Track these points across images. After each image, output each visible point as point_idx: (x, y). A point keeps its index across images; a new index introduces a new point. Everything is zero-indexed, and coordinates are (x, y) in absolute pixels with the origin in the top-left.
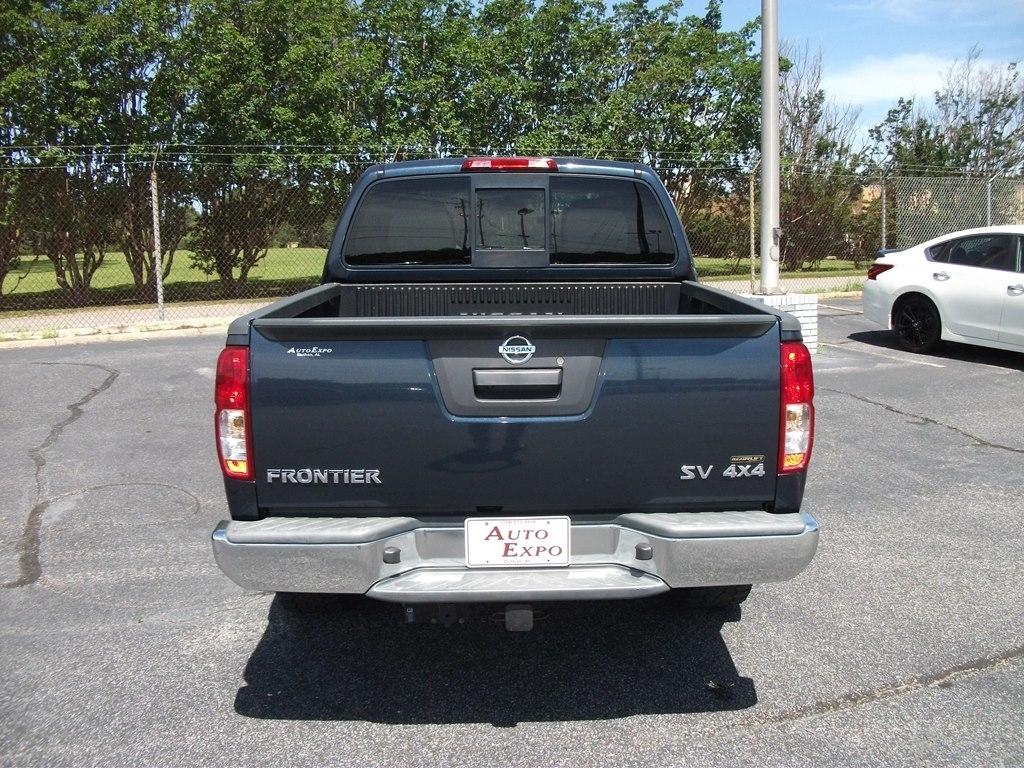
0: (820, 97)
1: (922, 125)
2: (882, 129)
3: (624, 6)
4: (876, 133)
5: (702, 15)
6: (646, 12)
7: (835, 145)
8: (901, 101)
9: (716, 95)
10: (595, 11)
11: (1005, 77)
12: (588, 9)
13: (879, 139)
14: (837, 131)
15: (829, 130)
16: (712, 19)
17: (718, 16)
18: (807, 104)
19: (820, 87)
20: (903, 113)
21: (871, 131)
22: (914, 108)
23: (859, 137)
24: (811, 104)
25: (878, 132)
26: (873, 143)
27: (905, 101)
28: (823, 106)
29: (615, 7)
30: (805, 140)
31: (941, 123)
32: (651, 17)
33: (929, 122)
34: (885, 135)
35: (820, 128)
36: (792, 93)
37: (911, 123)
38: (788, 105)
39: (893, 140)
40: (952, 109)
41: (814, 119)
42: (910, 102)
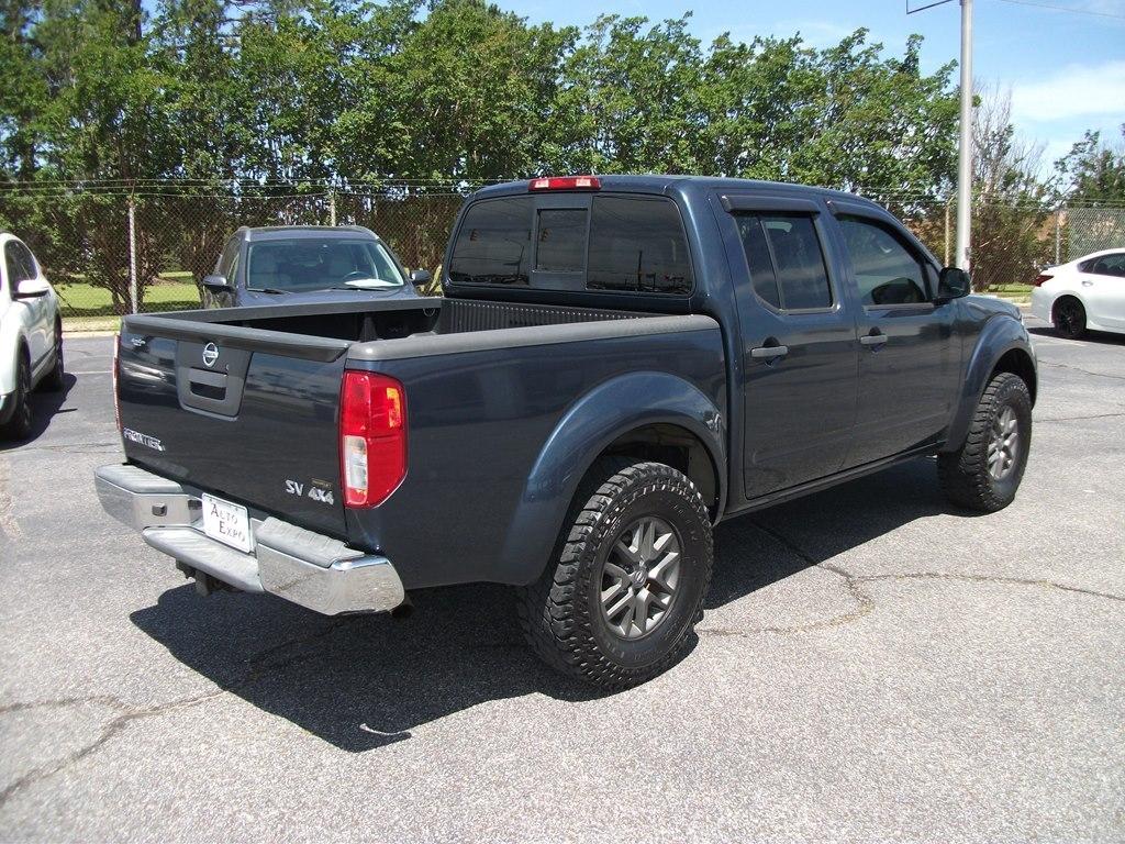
0: (1010, 130)
1: (1107, 156)
2: (1066, 162)
3: (830, 51)
4: (1061, 165)
5: (902, 59)
6: (850, 57)
7: (1022, 176)
8: (1088, 134)
9: (911, 131)
10: (808, 58)
12: (802, 57)
13: (1064, 170)
14: (1025, 162)
15: (1016, 161)
16: (909, 66)
17: (916, 60)
18: (997, 138)
19: (1010, 122)
20: (1088, 146)
21: (1056, 163)
22: (1100, 139)
23: (1044, 169)
24: (1001, 137)
25: (1063, 164)
26: (1058, 174)
27: (1092, 133)
28: (1012, 140)
29: (822, 53)
30: (994, 171)
32: (854, 60)
33: (1114, 153)
34: (1069, 167)
35: (1009, 159)
36: (983, 127)
37: (1099, 152)
38: (979, 139)
39: (1076, 172)
41: (1003, 151)
42: (1097, 134)
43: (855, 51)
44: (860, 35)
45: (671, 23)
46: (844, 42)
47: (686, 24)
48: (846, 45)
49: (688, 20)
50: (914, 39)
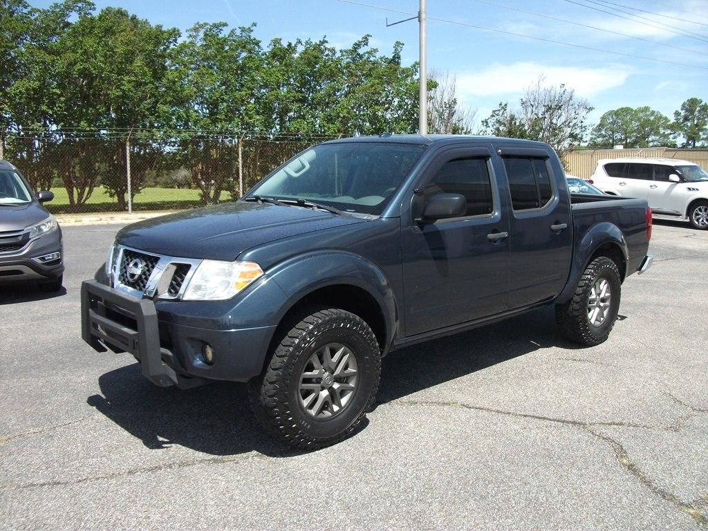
0: (455, 102)
1: (512, 118)
2: (489, 121)
3: (346, 51)
4: (485, 122)
5: (390, 56)
6: (359, 54)
7: (463, 129)
8: (501, 104)
9: (396, 100)
10: (330, 54)
11: (558, 92)
12: (327, 52)
13: (487, 126)
14: (464, 121)
15: (459, 121)
16: (396, 60)
17: (399, 58)
18: (448, 106)
19: (455, 97)
20: (502, 111)
21: (483, 122)
22: (508, 109)
23: (476, 125)
24: (450, 106)
25: (487, 122)
26: (484, 128)
27: (503, 104)
28: (456, 107)
29: (341, 51)
30: (446, 126)
31: (523, 117)
32: (361, 57)
33: (516, 116)
34: (490, 124)
35: (454, 119)
36: (439, 99)
37: (507, 114)
38: (437, 106)
39: (495, 127)
40: (530, 110)
41: (452, 114)
42: (506, 105)
43: (361, 51)
44: (365, 40)
45: (243, 30)
46: (356, 44)
47: (252, 31)
48: (357, 46)
49: (253, 28)
50: (398, 44)
